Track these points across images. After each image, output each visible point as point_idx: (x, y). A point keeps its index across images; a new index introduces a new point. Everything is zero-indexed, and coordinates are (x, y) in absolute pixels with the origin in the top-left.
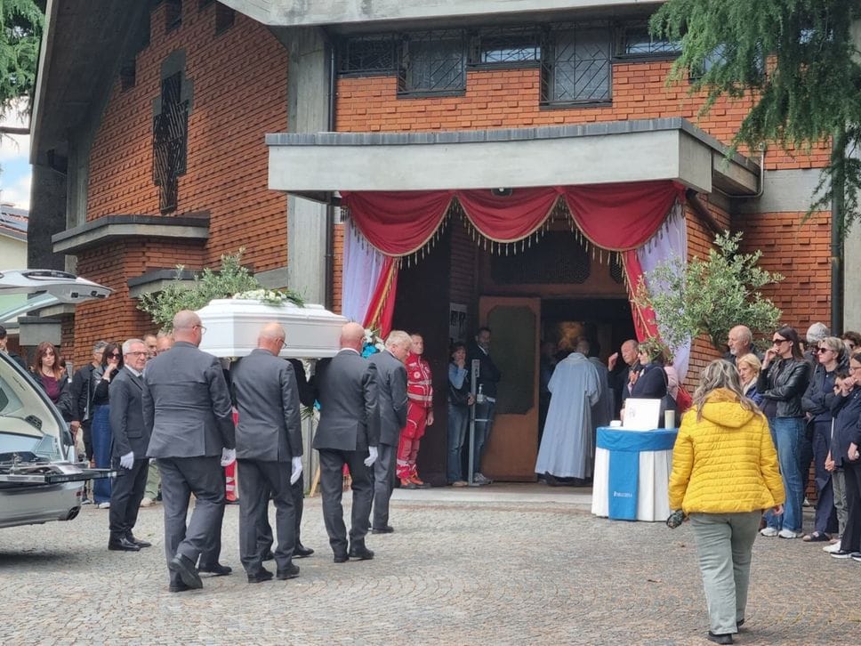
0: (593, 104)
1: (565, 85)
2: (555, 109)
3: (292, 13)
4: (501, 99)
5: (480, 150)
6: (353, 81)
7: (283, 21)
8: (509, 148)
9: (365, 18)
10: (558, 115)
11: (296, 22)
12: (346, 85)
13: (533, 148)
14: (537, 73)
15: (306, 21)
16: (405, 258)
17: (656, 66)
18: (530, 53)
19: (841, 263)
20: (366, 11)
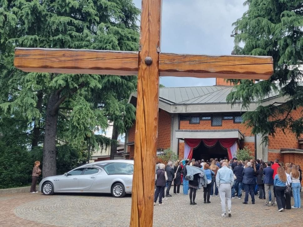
0: (219, 126)
1: (214, 123)
2: (213, 126)
3: (174, 111)
4: (205, 125)
5: (208, 133)
6: (182, 121)
7: (173, 112)
8: (213, 132)
9: (186, 112)
10: (214, 127)
11: (175, 112)
12: (181, 122)
13: (216, 133)
14: (211, 121)
15: (176, 113)
16: (194, 148)
17: (228, 121)
18: (209, 118)
19: (256, 150)
20: (186, 111)
